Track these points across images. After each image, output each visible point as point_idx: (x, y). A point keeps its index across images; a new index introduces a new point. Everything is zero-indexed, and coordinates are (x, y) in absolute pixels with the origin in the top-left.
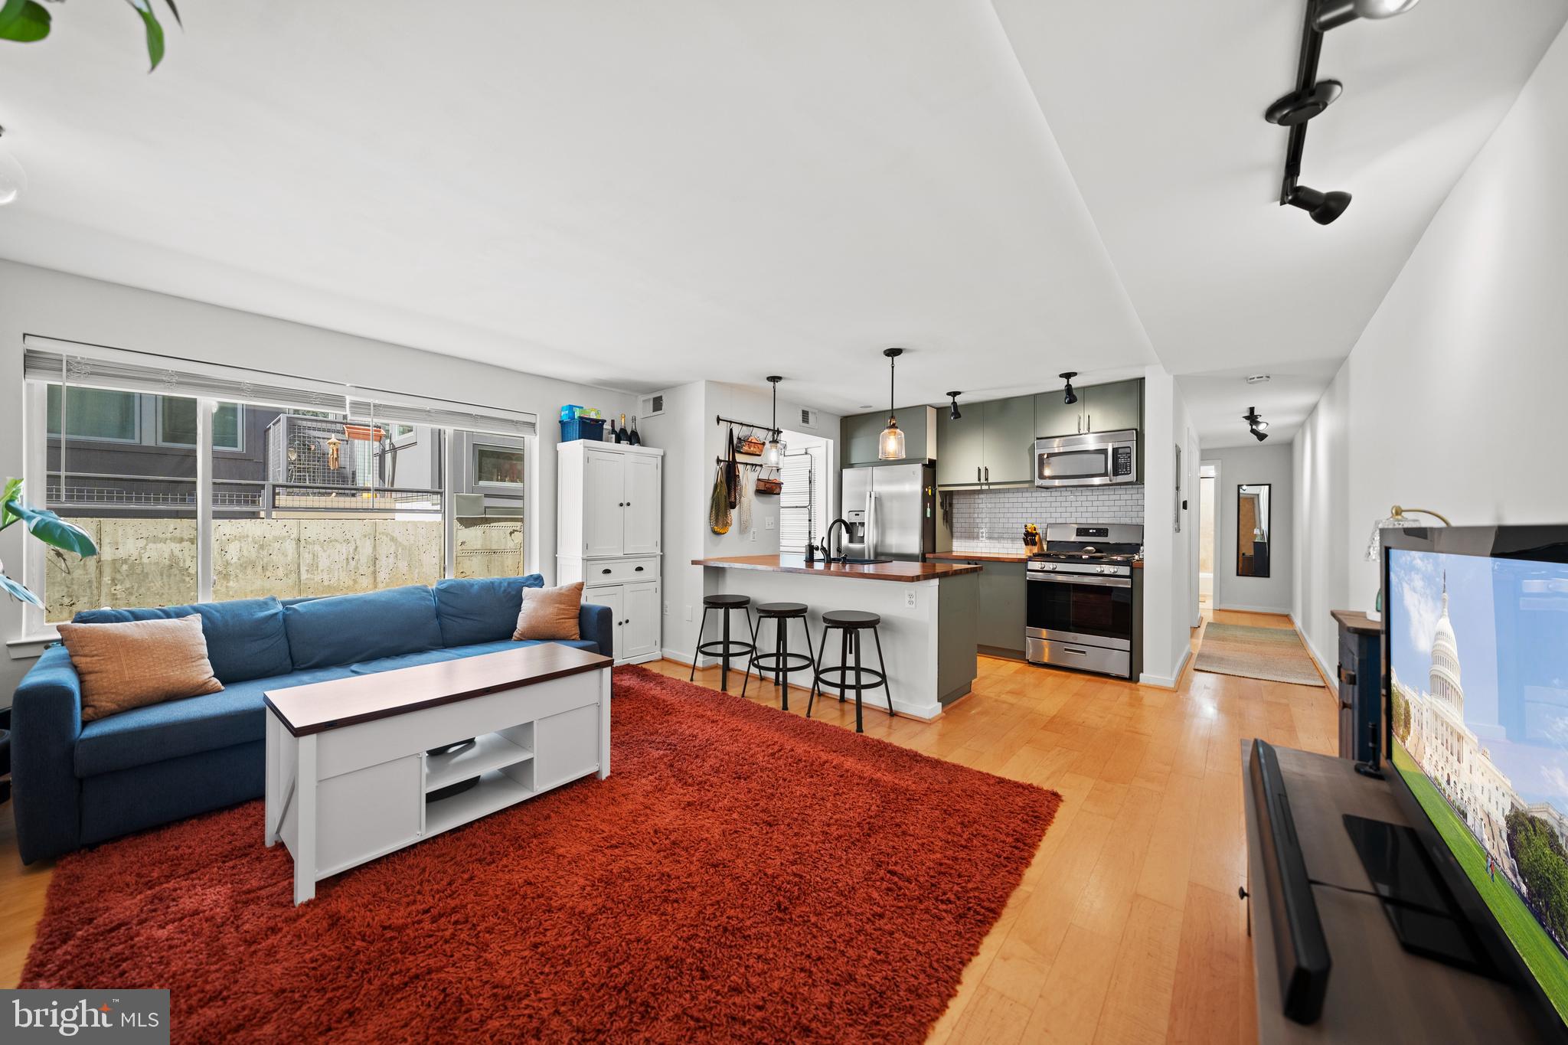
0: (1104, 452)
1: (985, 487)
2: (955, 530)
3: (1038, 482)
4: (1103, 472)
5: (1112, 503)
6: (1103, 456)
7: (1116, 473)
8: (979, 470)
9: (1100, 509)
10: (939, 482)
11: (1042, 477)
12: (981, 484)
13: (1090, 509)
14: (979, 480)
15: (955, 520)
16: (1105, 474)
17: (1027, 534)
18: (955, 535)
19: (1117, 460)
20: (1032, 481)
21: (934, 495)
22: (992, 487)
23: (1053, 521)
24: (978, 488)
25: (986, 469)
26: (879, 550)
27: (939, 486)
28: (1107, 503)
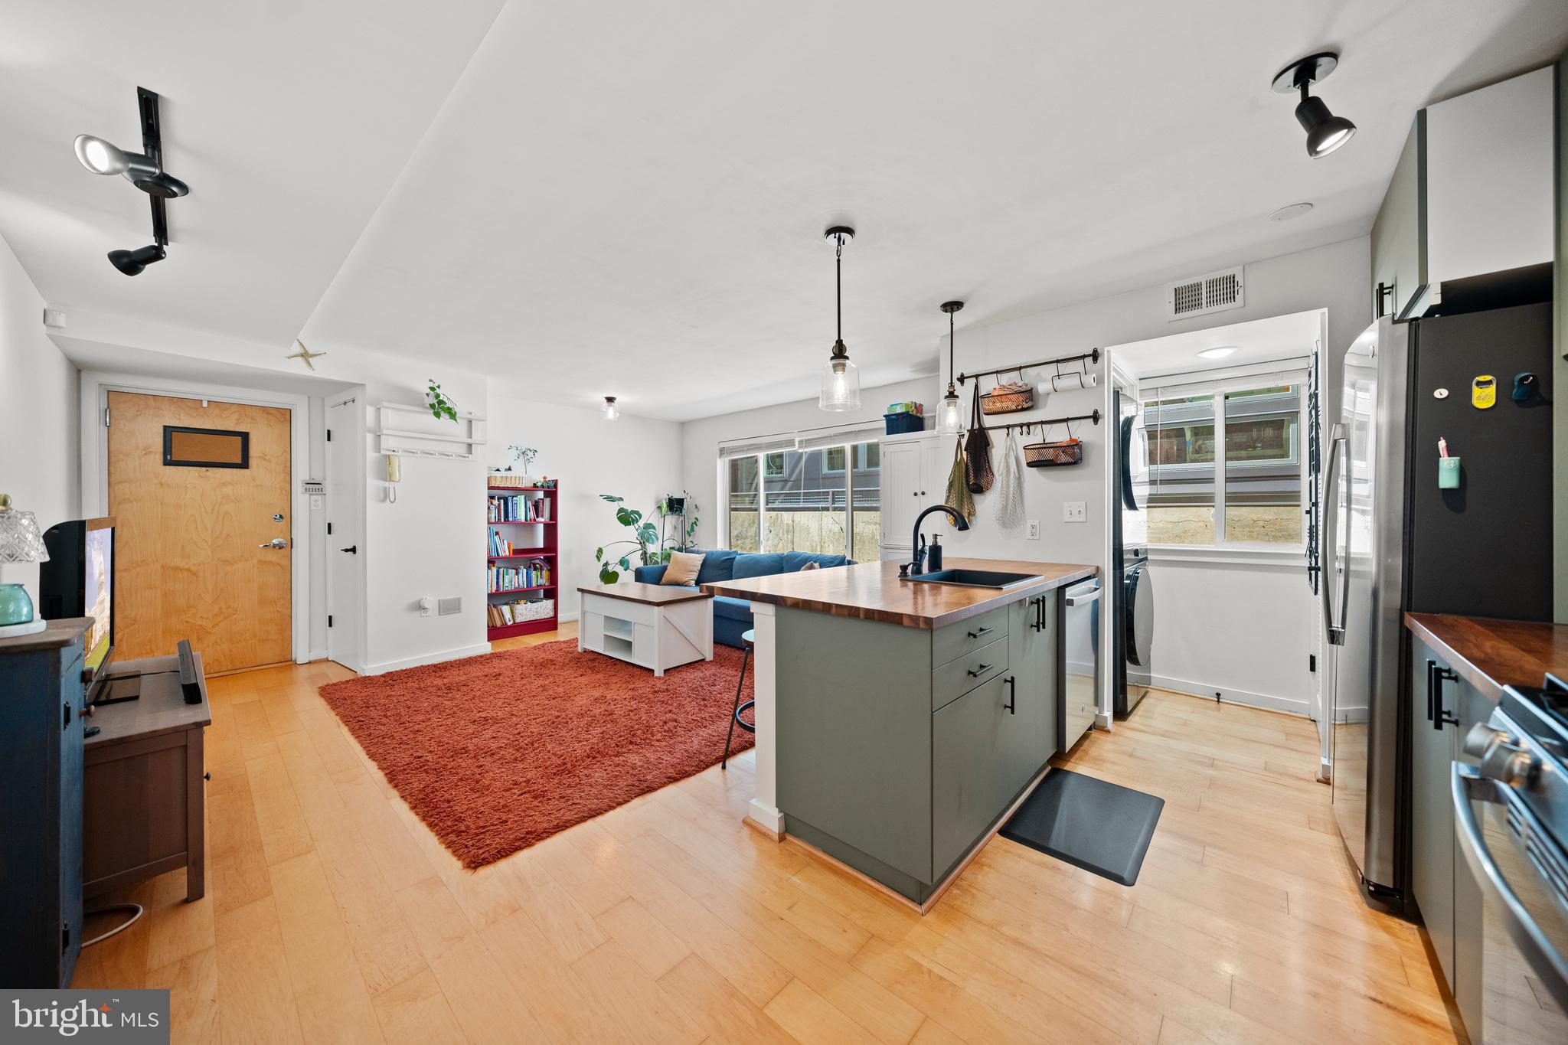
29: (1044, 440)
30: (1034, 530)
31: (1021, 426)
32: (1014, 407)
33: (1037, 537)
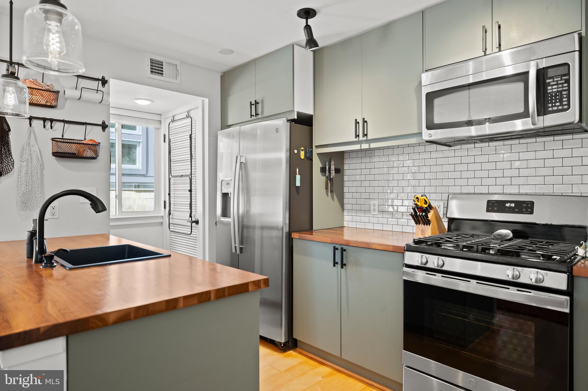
0: (523, 76)
1: (365, 146)
2: (346, 201)
3: (427, 135)
4: (521, 110)
5: (541, 163)
6: (521, 85)
7: (542, 110)
8: (357, 123)
9: (523, 172)
10: (316, 142)
11: (431, 126)
12: (360, 142)
13: (507, 173)
14: (357, 136)
15: (346, 190)
16: (525, 114)
17: (417, 208)
18: (346, 207)
19: (545, 89)
20: (420, 134)
21: (310, 158)
22: (373, 145)
23: (457, 190)
24: (357, 147)
25: (365, 122)
26: (245, 223)
27: (317, 147)
28: (532, 164)
29: (63, 136)
30: (54, 211)
31: (44, 120)
32: (43, 102)
33: (57, 217)
